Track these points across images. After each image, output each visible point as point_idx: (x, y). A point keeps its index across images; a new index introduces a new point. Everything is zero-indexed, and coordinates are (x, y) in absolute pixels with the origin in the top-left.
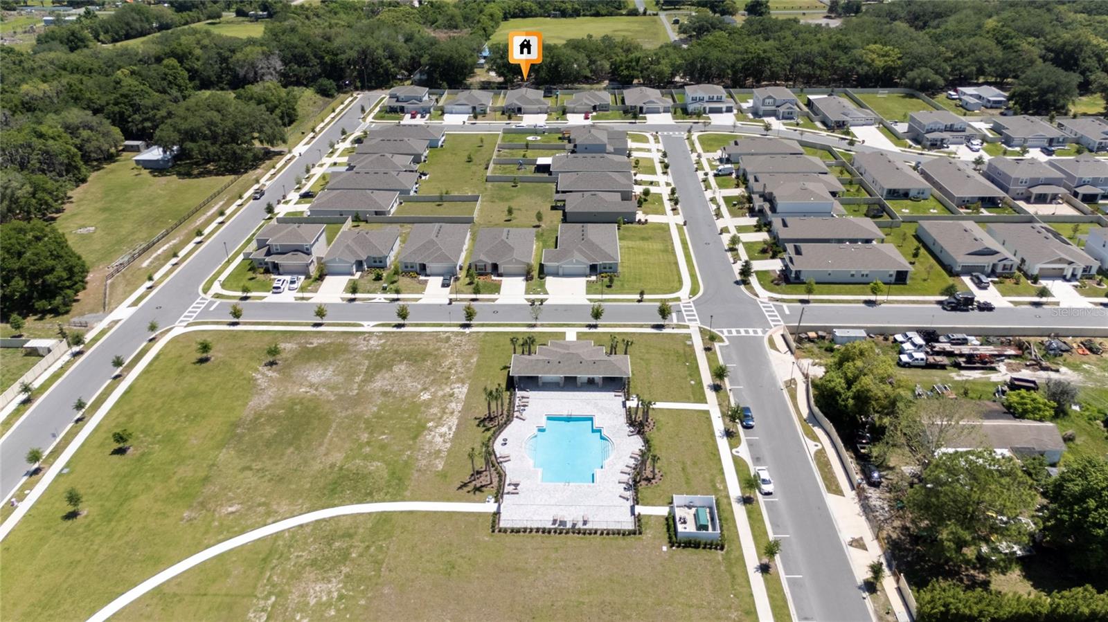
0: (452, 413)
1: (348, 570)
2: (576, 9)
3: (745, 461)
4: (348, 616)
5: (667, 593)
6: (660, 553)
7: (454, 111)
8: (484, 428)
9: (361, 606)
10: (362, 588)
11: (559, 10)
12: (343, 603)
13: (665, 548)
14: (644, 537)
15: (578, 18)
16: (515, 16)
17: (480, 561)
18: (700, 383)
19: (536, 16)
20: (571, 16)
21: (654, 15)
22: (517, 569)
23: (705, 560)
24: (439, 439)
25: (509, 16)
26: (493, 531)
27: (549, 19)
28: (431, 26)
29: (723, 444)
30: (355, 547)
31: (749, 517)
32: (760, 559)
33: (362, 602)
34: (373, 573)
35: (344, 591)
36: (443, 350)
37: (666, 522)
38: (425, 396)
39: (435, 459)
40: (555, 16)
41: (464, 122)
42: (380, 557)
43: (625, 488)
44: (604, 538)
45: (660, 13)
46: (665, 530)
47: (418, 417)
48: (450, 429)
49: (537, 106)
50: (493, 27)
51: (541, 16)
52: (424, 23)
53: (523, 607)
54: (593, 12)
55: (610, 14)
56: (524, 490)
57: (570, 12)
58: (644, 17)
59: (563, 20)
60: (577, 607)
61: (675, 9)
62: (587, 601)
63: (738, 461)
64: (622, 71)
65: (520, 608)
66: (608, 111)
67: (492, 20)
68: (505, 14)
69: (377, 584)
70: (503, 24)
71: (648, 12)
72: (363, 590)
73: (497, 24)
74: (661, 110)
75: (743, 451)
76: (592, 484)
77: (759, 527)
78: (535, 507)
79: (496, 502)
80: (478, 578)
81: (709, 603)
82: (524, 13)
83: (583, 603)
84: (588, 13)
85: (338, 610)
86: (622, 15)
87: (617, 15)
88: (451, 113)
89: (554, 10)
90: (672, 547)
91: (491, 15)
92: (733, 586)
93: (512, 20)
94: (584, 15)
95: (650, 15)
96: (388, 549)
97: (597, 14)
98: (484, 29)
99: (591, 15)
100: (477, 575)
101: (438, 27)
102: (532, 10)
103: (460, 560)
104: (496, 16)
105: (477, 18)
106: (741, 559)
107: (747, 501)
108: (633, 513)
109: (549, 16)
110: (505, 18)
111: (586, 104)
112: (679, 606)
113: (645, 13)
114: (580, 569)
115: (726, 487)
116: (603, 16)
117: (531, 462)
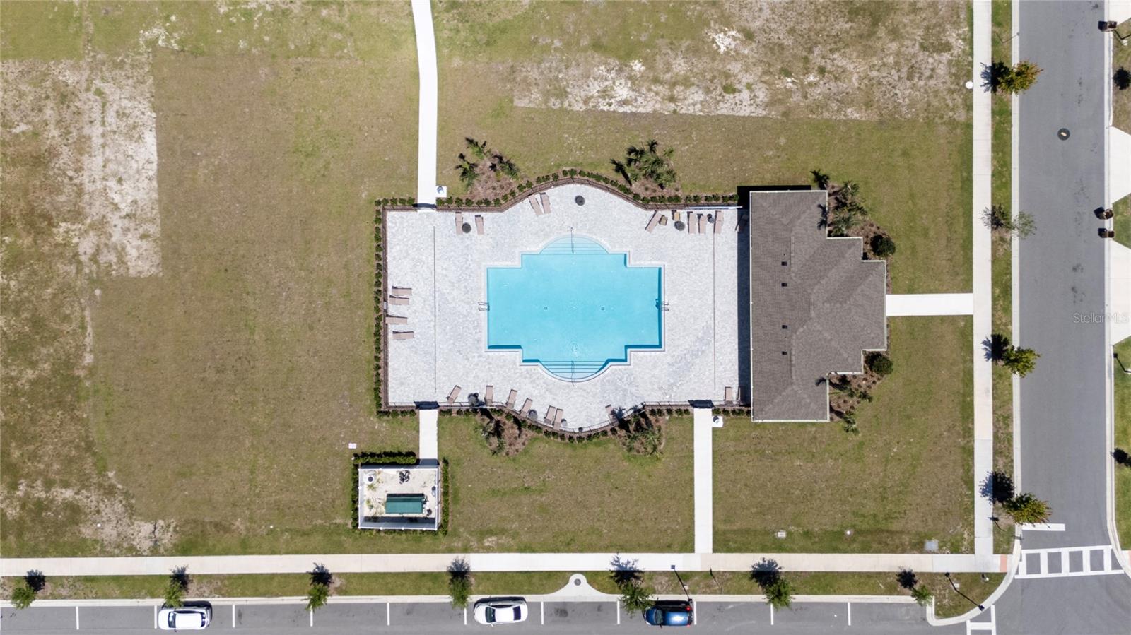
0: (672, 99)
1: (296, 11)
3: (555, 591)
4: (218, 31)
5: (272, 442)
6: (343, 439)
8: (624, 162)
9: (236, 45)
10: (267, 38)
12: (239, 20)
13: (353, 446)
14: (374, 419)
17: (321, 190)
18: (781, 547)
22: (307, 242)
23: (333, 500)
24: (594, 88)
26: (378, 203)
29: (603, 562)
30: (340, 11)
31: (423, 575)
32: (340, 575)
33: (242, 44)
34: (293, 47)
35: (260, 15)
36: (894, 46)
37: (404, 451)
38: (724, 41)
39: (541, 91)
42: (322, 50)
43: (476, 395)
44: (369, 362)
46: (388, 450)
47: (659, 42)
48: (625, 103)
53: (243, 256)
56: (468, 242)
60: (246, 325)
62: (257, 337)
63: (556, 579)
65: (241, 252)
69: (274, 56)
72: (263, 41)
75: (578, 592)
76: (484, 345)
77: (403, 585)
78: (431, 259)
79: (439, 200)
80: (291, 191)
81: (258, 496)
83: (252, 333)
85: (227, 16)
90: (356, 455)
92: (287, 530)
96: (340, 58)
100: (295, 190)
103: (321, 163)
106: (340, 549)
107: (459, 575)
108: (421, 405)
112: (252, 457)
114: (311, 328)
115: (488, 550)
117: (534, 249)
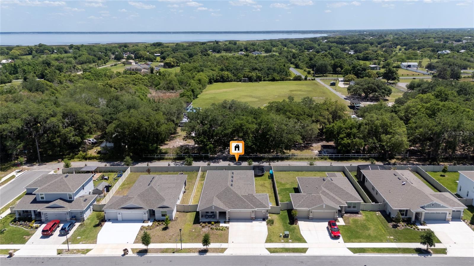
2: (259, 76)
7: (119, 217)
11: (247, 77)
15: (260, 82)
16: (217, 81)
19: (231, 81)
20: (256, 81)
21: (312, 80)
25: (213, 81)
27: (240, 83)
28: (155, 88)
40: (245, 81)
41: (126, 251)
45: (316, 79)
49: (250, 210)
50: (200, 89)
51: (235, 81)
52: (151, 86)
54: (270, 78)
55: (282, 80)
57: (255, 78)
58: (306, 82)
59: (250, 84)
61: (323, 76)
64: (342, 139)
66: (357, 213)
67: (200, 83)
68: (210, 80)
70: (209, 87)
71: (308, 78)
73: (204, 87)
74: (449, 217)
82: (223, 79)
84: (267, 79)
86: (290, 80)
87: (286, 80)
88: (115, 220)
89: (244, 77)
91: (199, 80)
93: (215, 83)
94: (264, 80)
95: (309, 80)
97: (273, 80)
98: (193, 91)
99: (269, 81)
101: (159, 89)
102: (228, 77)
104: (203, 81)
105: (189, 83)
109: (241, 81)
110: (210, 82)
111: (328, 207)
113: (306, 79)
116: (277, 80)
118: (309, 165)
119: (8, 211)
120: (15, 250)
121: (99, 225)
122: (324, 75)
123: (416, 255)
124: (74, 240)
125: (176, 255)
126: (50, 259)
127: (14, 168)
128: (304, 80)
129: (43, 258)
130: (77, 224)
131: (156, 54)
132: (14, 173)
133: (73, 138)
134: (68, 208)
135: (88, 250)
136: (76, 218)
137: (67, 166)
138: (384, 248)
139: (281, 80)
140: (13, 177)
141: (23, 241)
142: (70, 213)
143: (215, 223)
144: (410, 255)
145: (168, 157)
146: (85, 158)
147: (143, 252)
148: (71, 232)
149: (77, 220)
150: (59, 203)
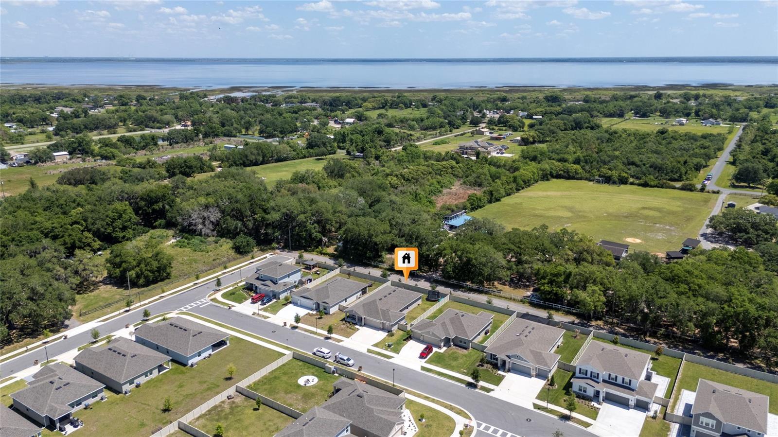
15: (622, 186)
20: (614, 183)
40: (598, 182)
41: (285, 324)
54: (642, 181)
58: (700, 194)
74: (538, 372)
84: (637, 182)
86: (674, 188)
88: (296, 304)
94: (631, 184)
97: (645, 185)
99: (639, 185)
102: (577, 173)
113: (702, 190)
116: (651, 186)
118: (486, 303)
119: (244, 283)
120: (233, 306)
121: (285, 305)
122: (751, 185)
123: (464, 386)
124: (265, 310)
125: (311, 335)
126: (246, 316)
127: (270, 251)
128: (698, 191)
129: (243, 315)
130: (275, 300)
131: (537, 115)
132: (267, 255)
133: (316, 234)
134: (272, 288)
135: (268, 317)
136: (275, 296)
137: (300, 257)
138: (446, 374)
139: (658, 187)
140: (266, 257)
141: (240, 302)
142: (272, 291)
143: (353, 323)
144: (459, 384)
145: (382, 266)
146: (322, 253)
147: (295, 328)
148: (268, 305)
149: (275, 298)
150: (268, 283)
